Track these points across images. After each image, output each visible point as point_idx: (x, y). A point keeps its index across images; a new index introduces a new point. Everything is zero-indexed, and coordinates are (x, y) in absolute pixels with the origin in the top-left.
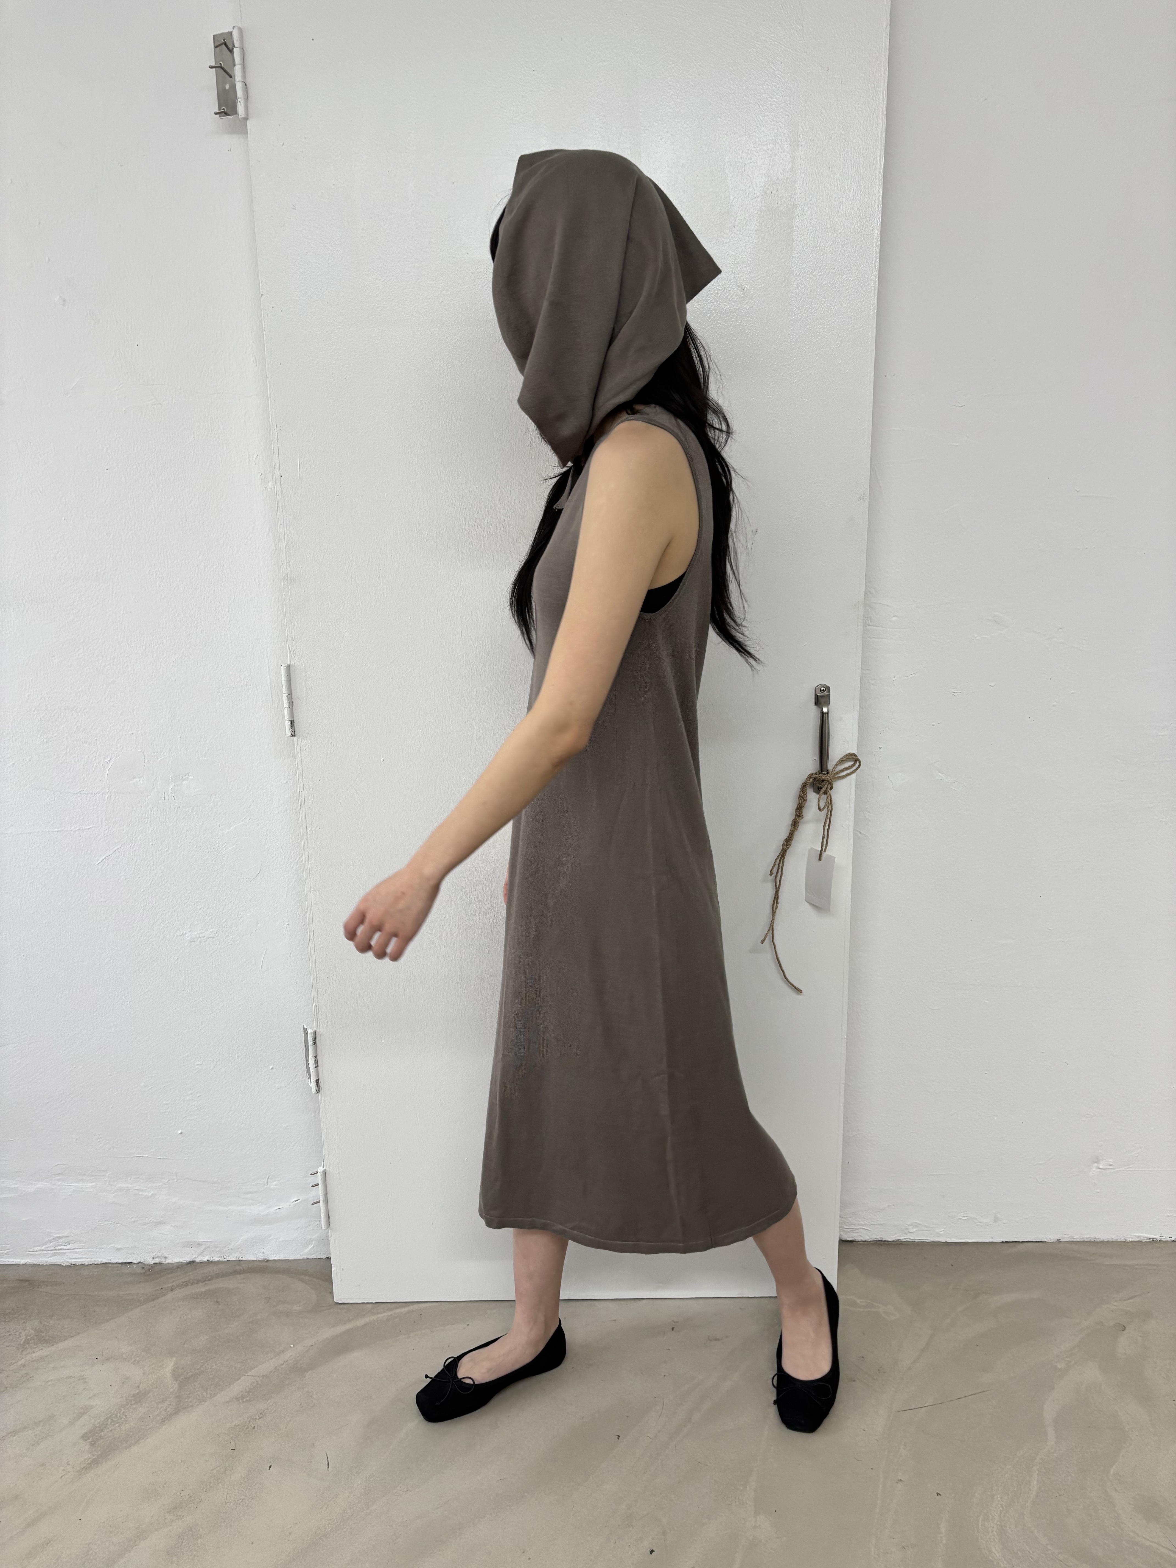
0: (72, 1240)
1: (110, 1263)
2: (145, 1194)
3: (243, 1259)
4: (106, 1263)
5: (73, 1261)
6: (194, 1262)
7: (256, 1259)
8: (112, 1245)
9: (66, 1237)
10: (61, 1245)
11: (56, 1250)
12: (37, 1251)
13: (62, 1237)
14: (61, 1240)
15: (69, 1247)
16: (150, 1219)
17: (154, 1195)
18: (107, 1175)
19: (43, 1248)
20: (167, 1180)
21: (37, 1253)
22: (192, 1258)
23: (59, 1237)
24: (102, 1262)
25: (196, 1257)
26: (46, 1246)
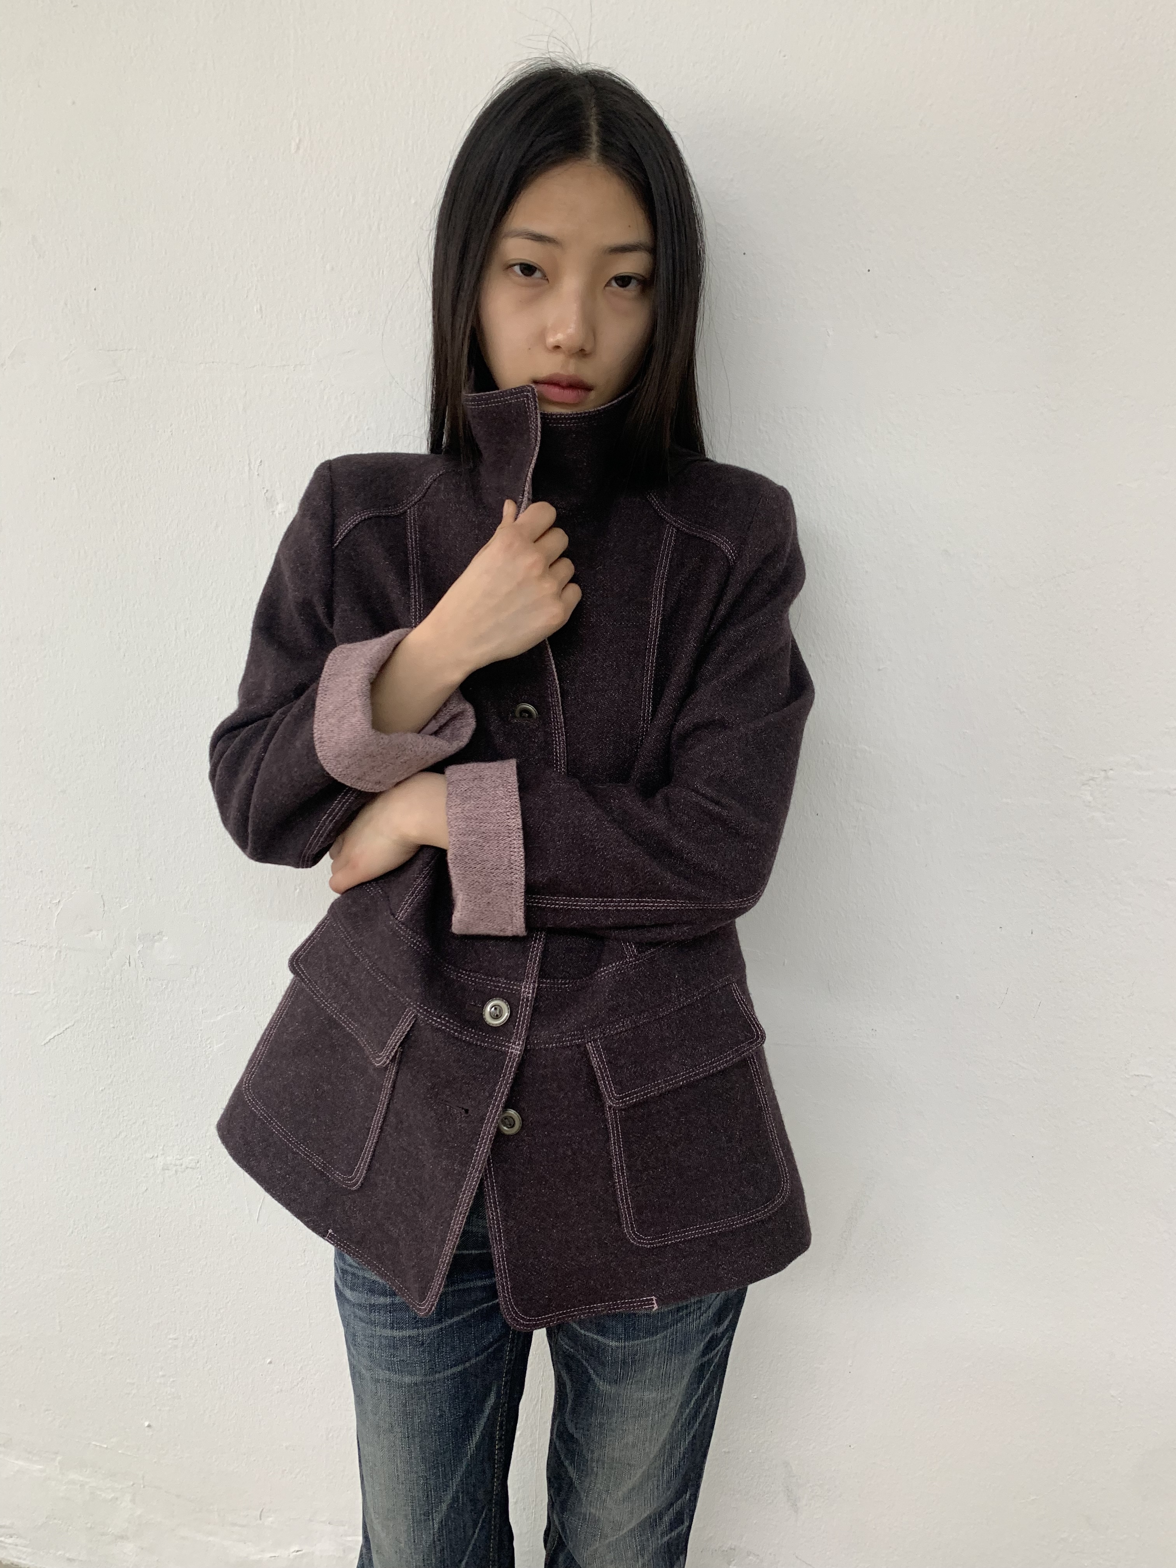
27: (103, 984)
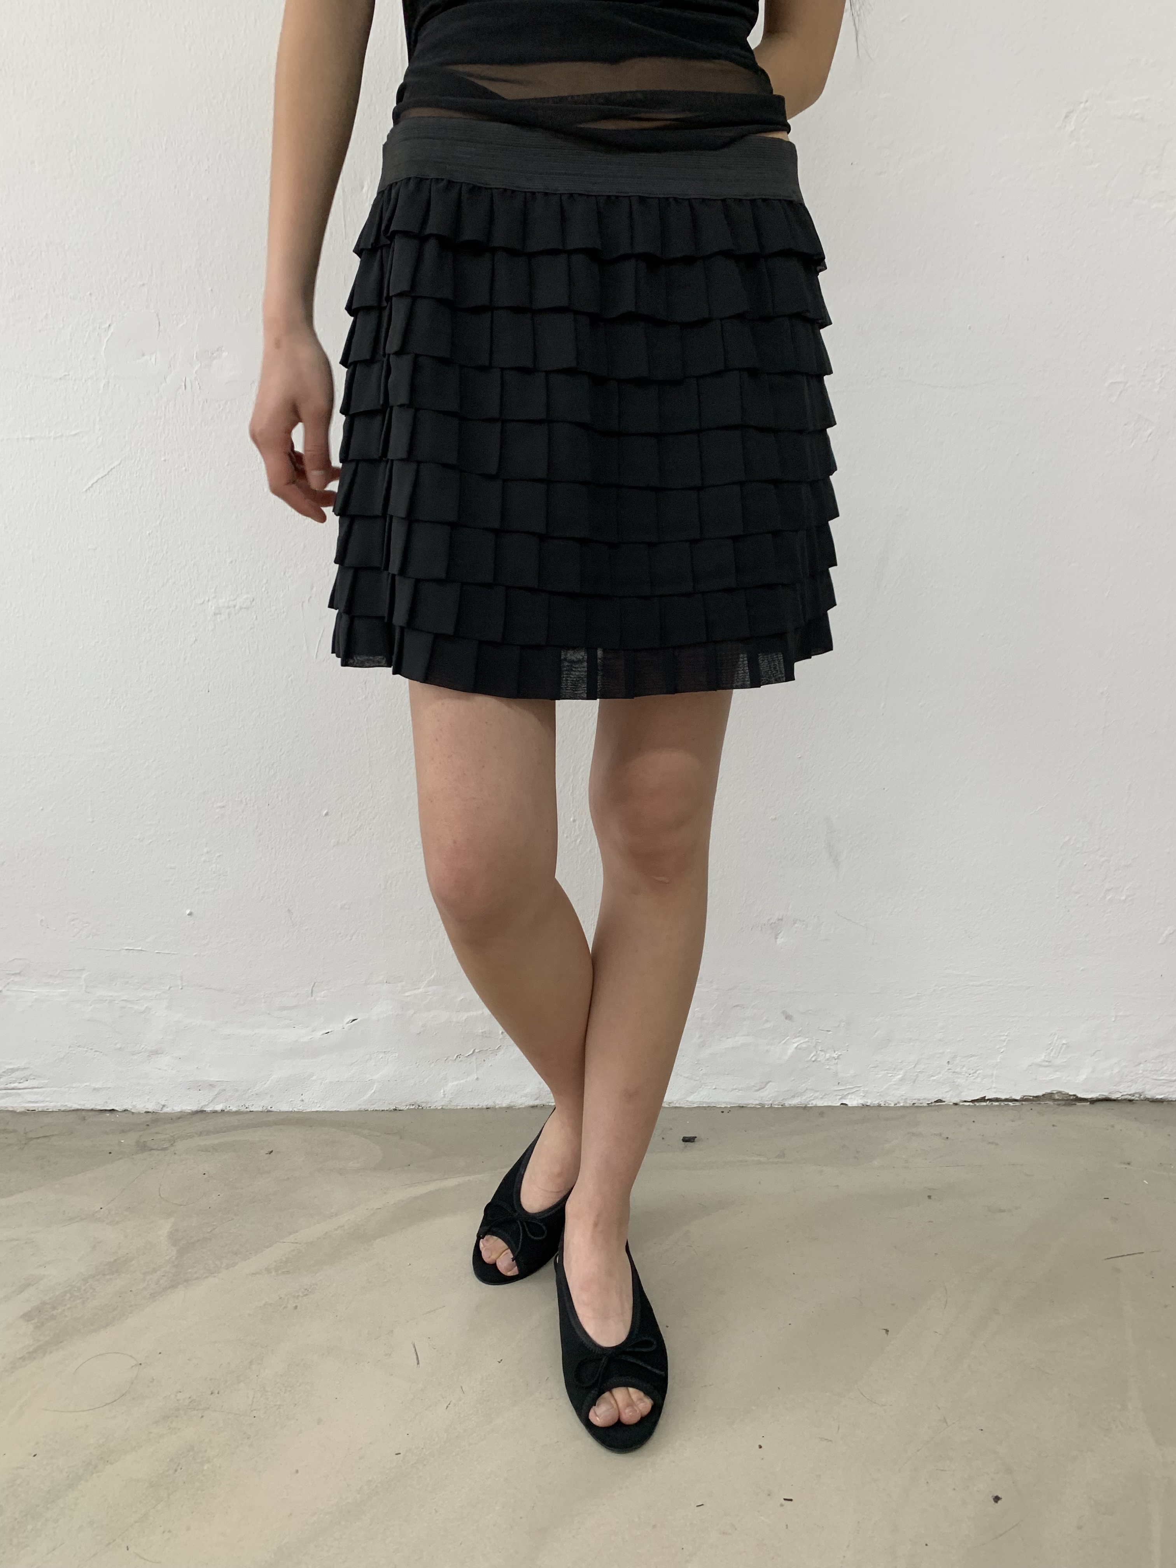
0: (31, 1074)
1: (83, 1110)
2: (136, 1007)
3: (272, 1109)
4: (78, 1110)
5: (31, 1106)
6: (202, 1112)
7: (291, 1110)
8: (87, 1084)
9: (23, 1069)
10: (14, 1082)
11: (6, 1089)
13: (18, 1069)
14: (15, 1075)
15: (26, 1084)
16: (143, 1046)
17: (148, 1009)
18: (83, 976)
20: (168, 988)
22: (200, 1106)
23: (11, 1069)
24: (73, 1109)
25: (205, 1106)
27: (155, 413)
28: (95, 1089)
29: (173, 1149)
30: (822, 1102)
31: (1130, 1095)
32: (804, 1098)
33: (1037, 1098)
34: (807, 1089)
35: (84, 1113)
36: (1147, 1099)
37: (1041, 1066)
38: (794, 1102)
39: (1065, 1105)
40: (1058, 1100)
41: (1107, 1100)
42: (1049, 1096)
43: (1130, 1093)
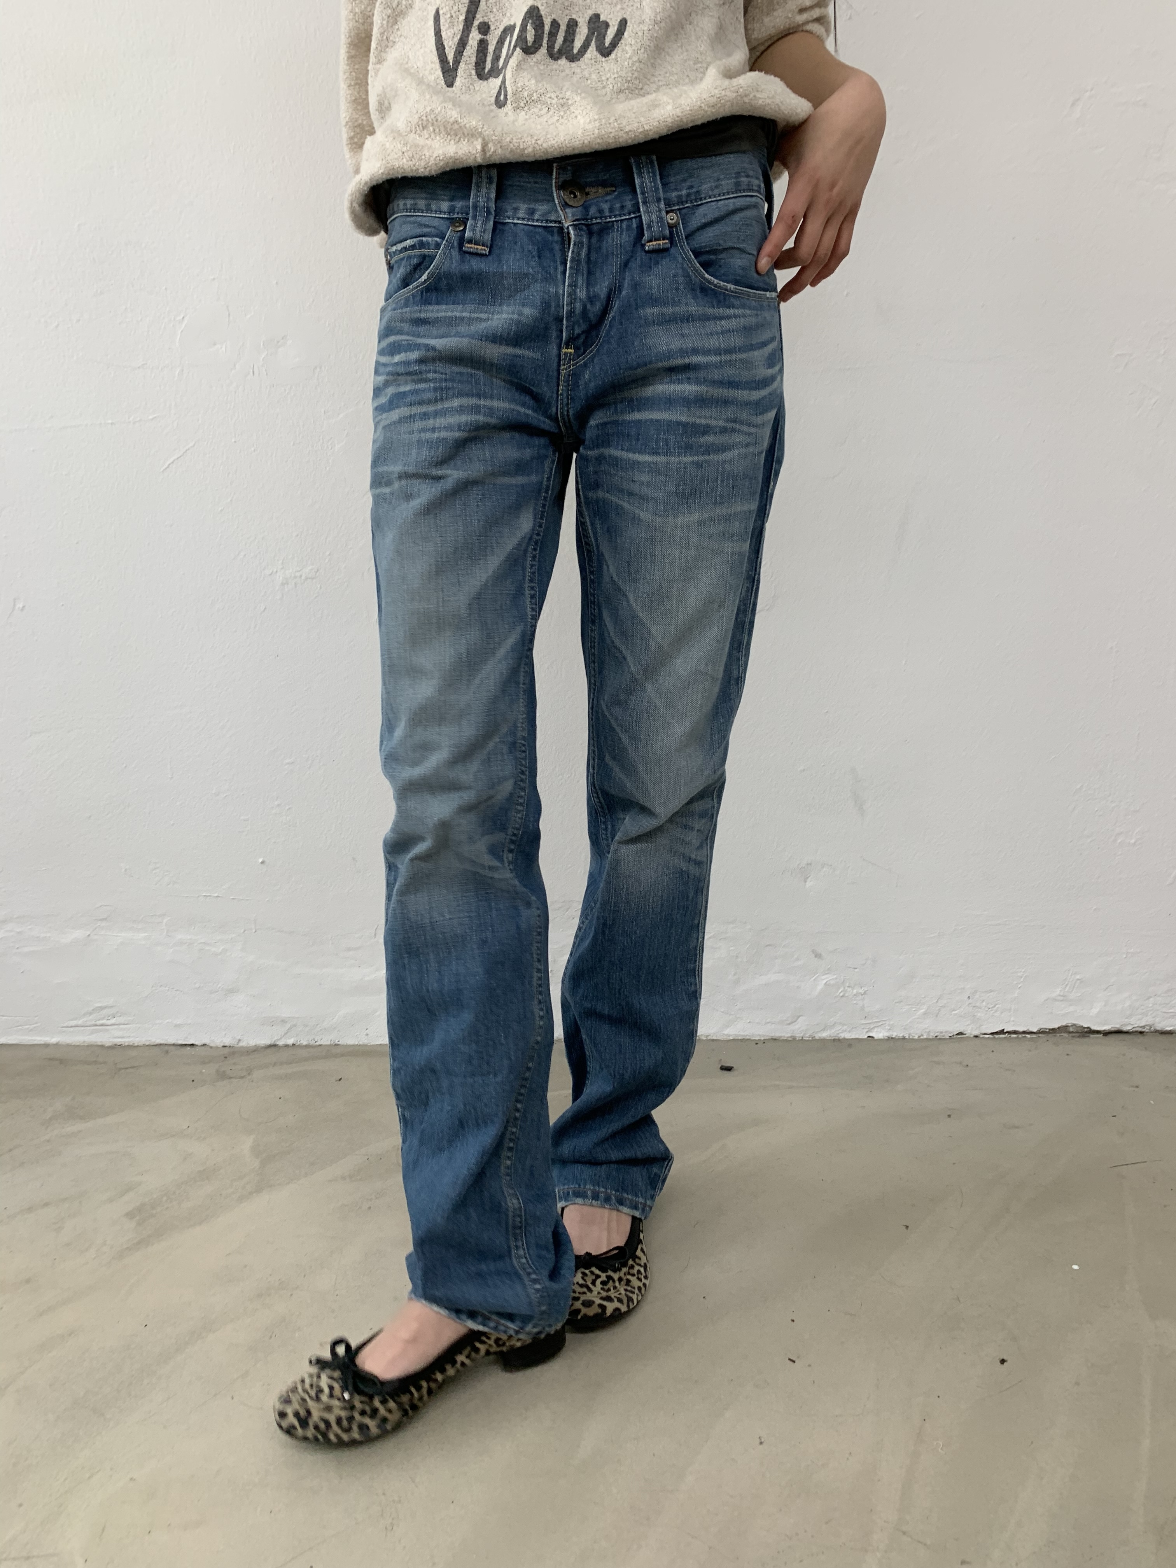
0: (117, 1012)
2: (214, 949)
4: (161, 1045)
5: (118, 1041)
6: (275, 1046)
8: (170, 1020)
9: (112, 1007)
10: (103, 1019)
11: (96, 1025)
12: (71, 1027)
13: (106, 1007)
14: (104, 1012)
15: (113, 1021)
16: (219, 985)
17: (225, 950)
18: (165, 921)
19: (80, 1022)
20: (242, 931)
21: (72, 1029)
22: (274, 1040)
23: (100, 1007)
24: (156, 1043)
25: (278, 1040)
26: (85, 1019)
27: (226, 398)
28: (176, 1026)
29: (250, 1077)
30: (850, 1034)
31: (1141, 1027)
32: (833, 1031)
33: (1053, 1031)
34: (835, 1023)
35: (166, 1047)
36: (1156, 1031)
37: (1055, 1000)
38: (824, 1035)
39: (1079, 1037)
40: (1072, 1032)
41: (1119, 1032)
42: (1064, 1029)
43: (1141, 1025)
